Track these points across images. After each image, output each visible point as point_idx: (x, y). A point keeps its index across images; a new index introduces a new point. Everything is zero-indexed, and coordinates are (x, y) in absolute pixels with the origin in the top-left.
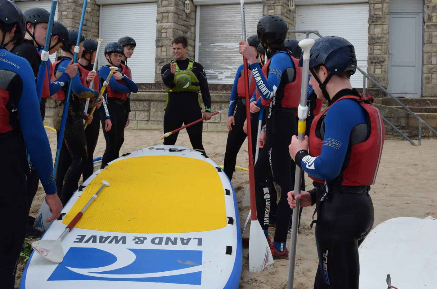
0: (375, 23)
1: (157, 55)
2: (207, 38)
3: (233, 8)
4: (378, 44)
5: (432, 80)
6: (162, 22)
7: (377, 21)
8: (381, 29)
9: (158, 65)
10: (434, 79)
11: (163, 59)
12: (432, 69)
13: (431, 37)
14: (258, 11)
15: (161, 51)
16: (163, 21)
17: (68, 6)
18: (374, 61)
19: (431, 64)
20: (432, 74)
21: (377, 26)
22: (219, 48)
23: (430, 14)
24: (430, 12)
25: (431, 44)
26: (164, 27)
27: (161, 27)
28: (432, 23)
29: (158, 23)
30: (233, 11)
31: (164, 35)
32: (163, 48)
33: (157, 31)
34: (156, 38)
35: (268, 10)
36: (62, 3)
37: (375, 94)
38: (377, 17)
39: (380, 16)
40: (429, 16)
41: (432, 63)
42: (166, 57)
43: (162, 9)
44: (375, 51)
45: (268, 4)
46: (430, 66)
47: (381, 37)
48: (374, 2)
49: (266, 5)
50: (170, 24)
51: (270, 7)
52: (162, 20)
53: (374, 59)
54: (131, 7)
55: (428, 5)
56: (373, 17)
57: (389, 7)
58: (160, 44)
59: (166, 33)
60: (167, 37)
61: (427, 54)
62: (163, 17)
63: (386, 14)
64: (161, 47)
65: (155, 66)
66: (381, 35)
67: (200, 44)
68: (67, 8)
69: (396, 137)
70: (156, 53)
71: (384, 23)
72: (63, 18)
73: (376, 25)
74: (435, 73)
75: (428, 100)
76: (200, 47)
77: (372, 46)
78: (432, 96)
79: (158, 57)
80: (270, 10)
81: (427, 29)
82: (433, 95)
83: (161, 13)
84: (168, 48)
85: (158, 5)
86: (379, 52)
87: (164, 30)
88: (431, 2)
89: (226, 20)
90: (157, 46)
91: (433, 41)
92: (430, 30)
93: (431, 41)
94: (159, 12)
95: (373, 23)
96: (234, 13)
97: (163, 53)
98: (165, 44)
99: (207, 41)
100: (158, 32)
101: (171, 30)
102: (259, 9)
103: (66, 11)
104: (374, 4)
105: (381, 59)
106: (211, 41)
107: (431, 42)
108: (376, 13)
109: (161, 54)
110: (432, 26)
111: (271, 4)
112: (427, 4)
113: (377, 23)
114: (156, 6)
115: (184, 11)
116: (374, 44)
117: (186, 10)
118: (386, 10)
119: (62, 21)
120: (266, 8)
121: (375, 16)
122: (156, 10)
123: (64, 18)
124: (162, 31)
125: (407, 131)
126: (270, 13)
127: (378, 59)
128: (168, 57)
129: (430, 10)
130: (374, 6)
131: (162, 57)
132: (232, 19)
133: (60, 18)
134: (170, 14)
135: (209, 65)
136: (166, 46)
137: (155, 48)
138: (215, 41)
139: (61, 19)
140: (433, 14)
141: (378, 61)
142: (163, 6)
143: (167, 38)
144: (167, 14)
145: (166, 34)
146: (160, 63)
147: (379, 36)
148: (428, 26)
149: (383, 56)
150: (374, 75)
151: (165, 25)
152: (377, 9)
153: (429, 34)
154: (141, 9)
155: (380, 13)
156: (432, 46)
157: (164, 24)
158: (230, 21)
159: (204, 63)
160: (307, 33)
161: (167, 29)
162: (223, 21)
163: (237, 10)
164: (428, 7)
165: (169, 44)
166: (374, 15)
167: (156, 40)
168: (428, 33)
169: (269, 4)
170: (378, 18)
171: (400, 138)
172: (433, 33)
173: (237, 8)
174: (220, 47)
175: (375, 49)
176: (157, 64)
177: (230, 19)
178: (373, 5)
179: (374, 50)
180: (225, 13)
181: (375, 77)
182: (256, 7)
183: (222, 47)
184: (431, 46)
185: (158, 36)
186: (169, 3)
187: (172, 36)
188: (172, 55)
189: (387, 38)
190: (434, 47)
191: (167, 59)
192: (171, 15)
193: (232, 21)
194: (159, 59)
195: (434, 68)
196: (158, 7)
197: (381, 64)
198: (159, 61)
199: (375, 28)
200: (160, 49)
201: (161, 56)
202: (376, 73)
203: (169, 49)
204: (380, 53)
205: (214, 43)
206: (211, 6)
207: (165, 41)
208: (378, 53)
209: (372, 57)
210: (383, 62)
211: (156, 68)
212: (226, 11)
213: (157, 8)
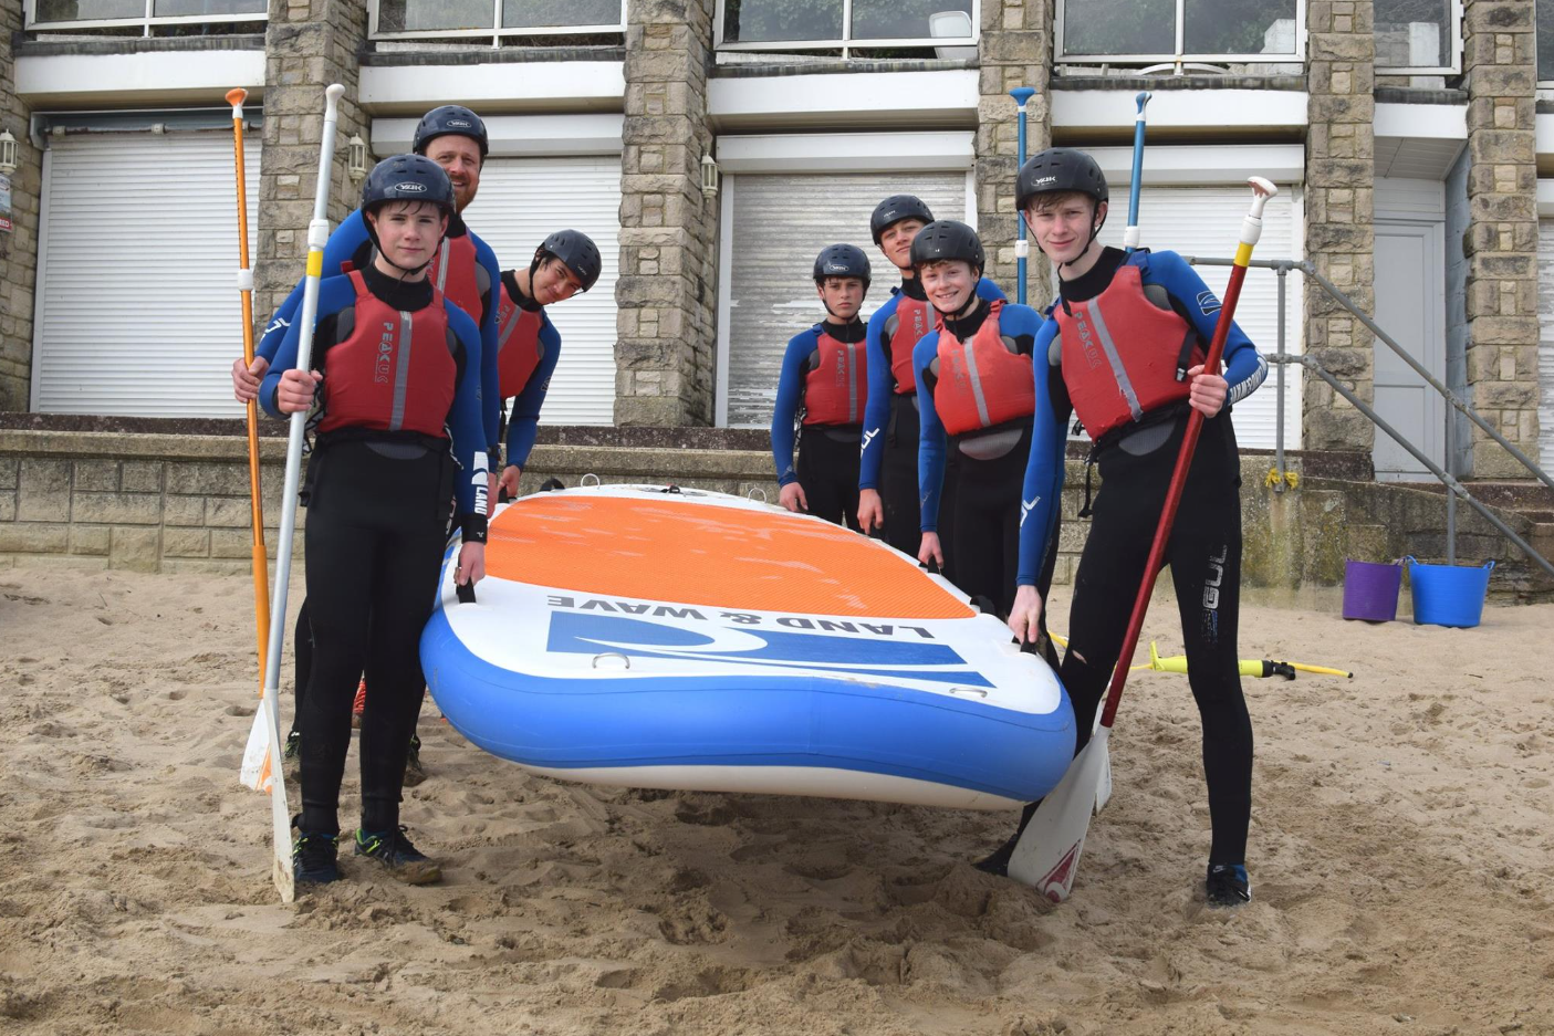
0: (1332, 250)
1: (622, 336)
2: (760, 284)
3: (850, 188)
4: (1341, 315)
5: (1504, 429)
6: (640, 225)
7: (1338, 244)
8: (1349, 268)
9: (627, 368)
10: (1507, 424)
11: (648, 347)
12: (1502, 393)
13: (1495, 296)
14: (941, 200)
15: (639, 321)
16: (645, 221)
17: (304, 156)
18: (1333, 368)
19: (1499, 380)
20: (1502, 410)
21: (1338, 257)
22: (804, 318)
23: (1493, 226)
24: (1491, 219)
25: (1498, 318)
26: (649, 240)
27: (637, 239)
28: (1500, 254)
29: (624, 226)
30: (852, 195)
31: (646, 267)
32: (643, 311)
33: (621, 253)
34: (618, 277)
35: (997, 196)
36: (276, 144)
37: (1349, 469)
38: (1337, 231)
39: (1348, 227)
40: (1489, 231)
41: (1502, 377)
42: (657, 341)
43: (643, 182)
44: (1333, 337)
45: (996, 176)
46: (1494, 384)
47: (1353, 294)
48: (1327, 184)
49: (989, 180)
50: (672, 230)
51: (1002, 188)
52: (641, 217)
53: (1332, 361)
54: (502, 170)
55: (1487, 196)
56: (1325, 229)
57: (1371, 199)
58: (635, 297)
59: (657, 259)
60: (658, 274)
61: (1487, 350)
62: (644, 207)
63: (1364, 220)
64: (639, 306)
65: (615, 372)
66: (1352, 288)
67: (735, 304)
68: (301, 161)
69: (1497, 596)
70: (618, 327)
71: (1359, 251)
72: (280, 196)
73: (1335, 253)
74: (1510, 406)
75: (1509, 488)
76: (734, 313)
77: (1321, 321)
78: (1504, 479)
79: (627, 340)
80: (1002, 196)
81: (1485, 272)
82: (1506, 475)
83: (637, 192)
84: (664, 312)
85: (623, 164)
86: (1345, 339)
87: (650, 249)
88: (1494, 188)
89: (828, 226)
90: (624, 305)
91: (1503, 310)
92: (1492, 276)
93: (1496, 308)
94: (629, 190)
95: (1326, 250)
96: (856, 202)
97: (644, 327)
98: (655, 297)
99: (762, 294)
100: (624, 257)
101: (676, 250)
102: (941, 194)
103: (294, 174)
104: (1327, 188)
105: (1354, 362)
106: (774, 294)
107: (1498, 313)
108: (1335, 217)
109: (639, 330)
110: (1500, 264)
111: (1007, 177)
112: (1483, 196)
113: (1338, 250)
114: (620, 169)
115: (700, 190)
116: (1328, 313)
117: (704, 188)
118: (1363, 210)
119: (279, 208)
120: (990, 190)
121: (1331, 227)
122: (618, 182)
123: (288, 196)
124: (642, 255)
125: (1526, 576)
126: (1005, 207)
127: (1345, 360)
128: (665, 343)
129: (1490, 215)
130: (1327, 196)
131: (643, 342)
132: (849, 223)
133: (272, 196)
134: (670, 198)
135: (766, 373)
136: (656, 304)
137: (616, 310)
138: (788, 293)
139: (275, 199)
140: (1501, 227)
141: (1345, 367)
142: (646, 169)
143: (660, 279)
144: (659, 196)
145: (654, 264)
146: (637, 361)
147: (1345, 289)
148: (1486, 263)
149: (1360, 350)
150: (1333, 412)
151: (653, 233)
152: (1336, 205)
153: (1492, 287)
154: (553, 176)
155: (1346, 218)
156: (1502, 323)
157: (651, 232)
158: (841, 230)
159: (750, 366)
160: (1281, 269)
161: (658, 247)
162: (819, 230)
163: (866, 195)
164: (1485, 203)
165: (669, 298)
166: (1328, 222)
167: (617, 285)
168: (1488, 284)
169: (1000, 178)
170: (1342, 234)
171: (1507, 597)
172: (1503, 283)
173: (867, 188)
174: (808, 312)
175: (1335, 329)
176: (625, 364)
177: (843, 223)
178: (1322, 192)
179: (1328, 332)
180: (826, 202)
181: (1334, 418)
182: (934, 187)
183: (814, 313)
184: (1497, 323)
185: (625, 269)
186: (668, 160)
187: (679, 270)
188: (678, 335)
189: (1371, 295)
190: (1505, 327)
191: (660, 347)
192: (674, 203)
193: (848, 230)
194: (633, 347)
195: (1508, 390)
196: (625, 173)
197: (1353, 377)
198: (633, 355)
199: (1330, 263)
200: (633, 313)
201: (639, 337)
202: (1336, 405)
203: (668, 316)
204: (1349, 342)
205: (785, 301)
206: (775, 179)
207: (655, 287)
208: (1341, 343)
209: (1323, 354)
210: (1360, 370)
211: (619, 378)
212: (829, 195)
213: (620, 175)
